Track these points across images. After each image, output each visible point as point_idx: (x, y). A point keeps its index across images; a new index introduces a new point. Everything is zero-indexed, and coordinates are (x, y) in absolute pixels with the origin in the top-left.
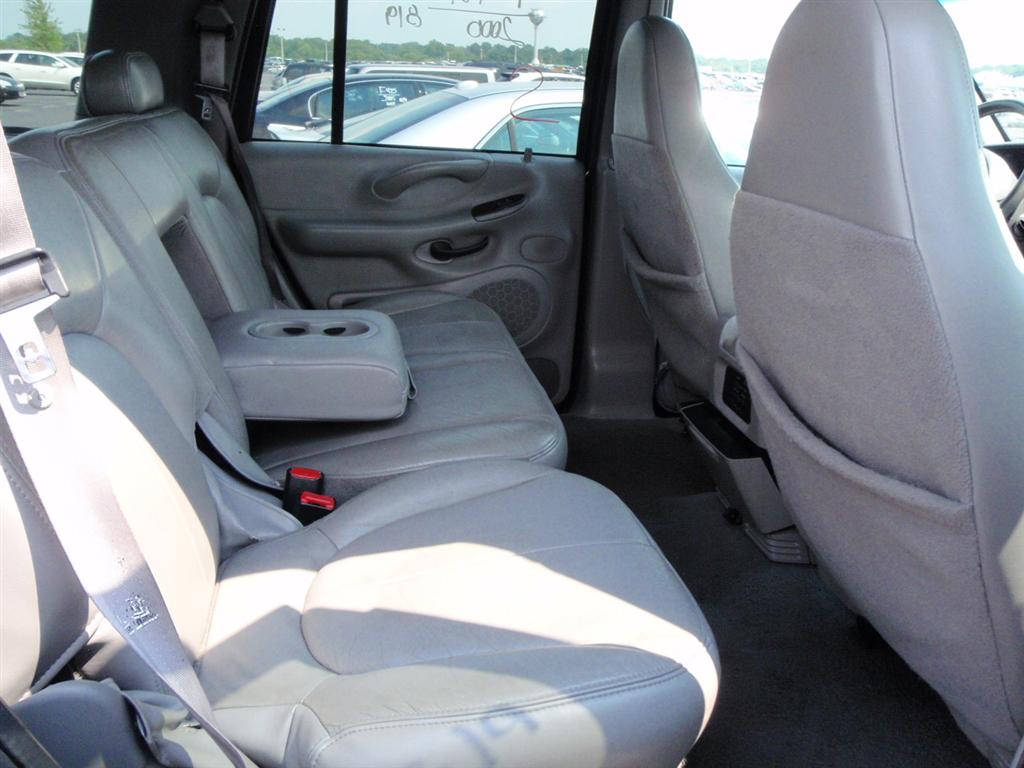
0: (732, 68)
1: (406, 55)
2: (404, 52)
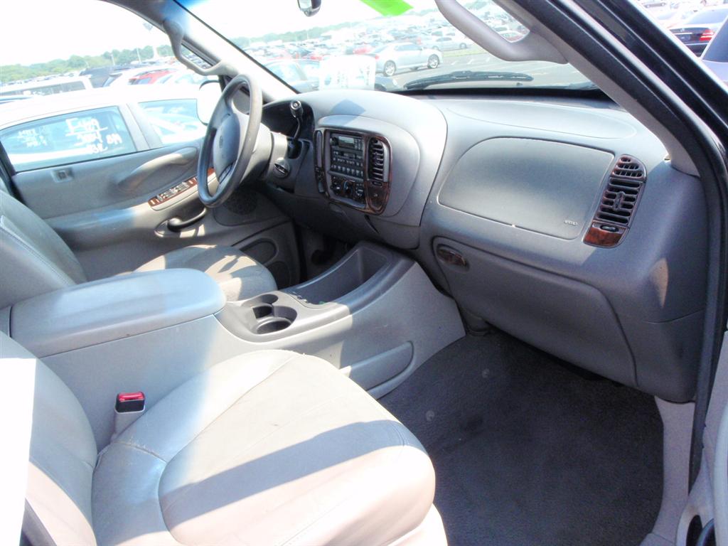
0: (296, 38)
1: (54, 69)
2: (51, 68)
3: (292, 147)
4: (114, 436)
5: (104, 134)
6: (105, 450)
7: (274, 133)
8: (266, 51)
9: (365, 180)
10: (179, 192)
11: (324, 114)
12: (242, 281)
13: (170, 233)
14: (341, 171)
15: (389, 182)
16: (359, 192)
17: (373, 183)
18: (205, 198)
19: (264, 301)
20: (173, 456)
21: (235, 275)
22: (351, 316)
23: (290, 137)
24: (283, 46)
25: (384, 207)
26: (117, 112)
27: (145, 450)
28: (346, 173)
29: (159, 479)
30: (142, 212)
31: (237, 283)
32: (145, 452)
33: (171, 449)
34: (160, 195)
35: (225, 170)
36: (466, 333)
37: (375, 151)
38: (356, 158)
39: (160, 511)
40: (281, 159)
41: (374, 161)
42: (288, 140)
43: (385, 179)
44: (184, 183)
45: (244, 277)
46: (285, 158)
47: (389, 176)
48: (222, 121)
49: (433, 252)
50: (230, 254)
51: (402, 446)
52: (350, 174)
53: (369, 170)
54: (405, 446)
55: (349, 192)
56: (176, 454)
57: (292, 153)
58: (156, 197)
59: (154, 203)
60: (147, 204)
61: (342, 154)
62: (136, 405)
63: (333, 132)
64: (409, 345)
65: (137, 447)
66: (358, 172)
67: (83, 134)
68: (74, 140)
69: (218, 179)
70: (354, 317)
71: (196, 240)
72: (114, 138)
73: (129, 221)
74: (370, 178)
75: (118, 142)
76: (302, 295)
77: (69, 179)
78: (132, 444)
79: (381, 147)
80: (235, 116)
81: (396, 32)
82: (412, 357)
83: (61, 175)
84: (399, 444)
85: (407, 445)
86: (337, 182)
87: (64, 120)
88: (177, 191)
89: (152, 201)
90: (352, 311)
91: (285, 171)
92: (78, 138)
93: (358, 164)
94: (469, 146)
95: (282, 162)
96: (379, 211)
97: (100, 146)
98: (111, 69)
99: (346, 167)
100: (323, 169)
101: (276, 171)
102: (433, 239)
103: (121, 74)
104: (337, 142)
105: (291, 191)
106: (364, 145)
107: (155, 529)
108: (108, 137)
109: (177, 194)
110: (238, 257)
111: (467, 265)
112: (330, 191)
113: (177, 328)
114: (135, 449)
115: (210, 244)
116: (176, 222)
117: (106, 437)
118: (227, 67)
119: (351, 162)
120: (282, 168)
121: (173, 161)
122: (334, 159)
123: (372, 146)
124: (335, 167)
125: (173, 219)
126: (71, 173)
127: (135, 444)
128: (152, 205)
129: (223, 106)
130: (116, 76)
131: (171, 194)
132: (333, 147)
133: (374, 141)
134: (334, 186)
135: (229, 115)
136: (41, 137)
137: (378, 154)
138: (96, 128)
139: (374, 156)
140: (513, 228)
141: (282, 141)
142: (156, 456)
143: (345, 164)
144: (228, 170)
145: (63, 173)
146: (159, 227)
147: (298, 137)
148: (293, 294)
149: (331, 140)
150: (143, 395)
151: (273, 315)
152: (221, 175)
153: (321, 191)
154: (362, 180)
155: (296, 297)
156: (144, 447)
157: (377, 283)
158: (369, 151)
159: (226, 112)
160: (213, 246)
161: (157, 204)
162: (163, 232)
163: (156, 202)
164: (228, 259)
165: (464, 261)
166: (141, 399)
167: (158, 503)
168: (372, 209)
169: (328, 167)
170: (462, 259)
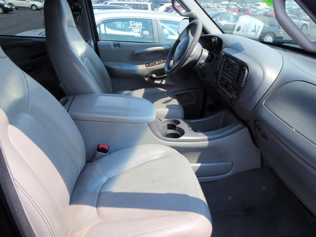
3: (209, 57)
4: (94, 160)
5: (143, 30)
6: (89, 164)
7: (203, 49)
8: (227, 6)
9: (234, 83)
10: (159, 64)
11: (227, 47)
12: (169, 111)
13: (151, 80)
14: (225, 75)
15: (243, 88)
16: (230, 87)
17: (237, 85)
18: (166, 70)
19: (174, 122)
20: (111, 177)
21: (168, 107)
22: (208, 142)
23: (210, 53)
24: (236, 5)
25: (238, 98)
26: (151, 22)
27: (101, 170)
28: (227, 76)
29: (102, 184)
30: (142, 68)
31: (167, 110)
32: (101, 171)
33: (111, 174)
34: (151, 63)
35: (177, 60)
36: (261, 167)
37: (242, 71)
38: (233, 71)
39: (97, 198)
40: (203, 61)
41: (240, 75)
42: (209, 53)
43: (242, 86)
44: (162, 60)
45: (171, 109)
46: (205, 61)
47: (244, 85)
48: (183, 38)
49: (255, 126)
50: (170, 97)
51: (200, 215)
52: (229, 78)
53: (237, 79)
54: (202, 215)
55: (226, 86)
56: (112, 176)
57: (208, 60)
58: (149, 64)
59: (147, 66)
60: (145, 65)
61: (228, 67)
62: (105, 151)
63: (228, 56)
64: (231, 163)
65: (99, 168)
66: (232, 78)
67: (135, 28)
68: (130, 30)
69: (173, 63)
70: (209, 143)
71: (160, 85)
72: (146, 33)
73: (135, 71)
74: (236, 83)
75: (147, 34)
76: (191, 125)
77: (118, 47)
78: (98, 166)
79: (245, 70)
80: (189, 37)
81: (291, 9)
82: (231, 169)
83: (115, 45)
84: (199, 213)
85: (203, 215)
86: (222, 79)
87: (129, 21)
88: (158, 63)
89: (147, 65)
90: (209, 140)
91: (203, 67)
92: (133, 29)
93: (233, 74)
94: (289, 81)
95: (203, 63)
96: (236, 99)
97: (140, 34)
98: (161, 1)
99: (228, 74)
100: (219, 71)
101: (199, 66)
102: (256, 120)
103: (164, 4)
104: (228, 61)
105: (204, 76)
106: (238, 67)
107: (92, 205)
108: (144, 32)
109: (158, 64)
110: (173, 99)
111: (267, 138)
112: (219, 83)
113: (130, 125)
114: (98, 168)
115: (164, 89)
116: (154, 76)
117: (91, 159)
118: (194, 14)
119: (230, 73)
120: (202, 66)
121: (160, 50)
122: (224, 69)
123: (241, 68)
124: (224, 72)
125: (154, 74)
126: (119, 45)
127: (99, 166)
128: (146, 66)
129: (186, 32)
130: (162, 5)
131: (155, 63)
132: (226, 63)
133: (243, 66)
134: (221, 81)
135: (187, 36)
136: (123, 25)
137: (243, 73)
138: (140, 27)
139: (241, 73)
140: (293, 130)
141: (206, 53)
142: (105, 174)
143: (227, 72)
144: (178, 61)
145: (116, 45)
146: (147, 76)
147: (214, 53)
148: (187, 123)
149: (225, 59)
150: (109, 148)
151: (175, 130)
152: (175, 62)
153: (215, 81)
154: (232, 82)
155: (188, 125)
156: (102, 169)
157: (225, 131)
158: (239, 70)
159: (186, 35)
160: (165, 91)
161: (148, 66)
162: (148, 79)
163: (148, 65)
164: (169, 98)
165: (266, 136)
166: (107, 149)
167: (98, 194)
168: (233, 97)
169: (220, 72)
170: (266, 135)
